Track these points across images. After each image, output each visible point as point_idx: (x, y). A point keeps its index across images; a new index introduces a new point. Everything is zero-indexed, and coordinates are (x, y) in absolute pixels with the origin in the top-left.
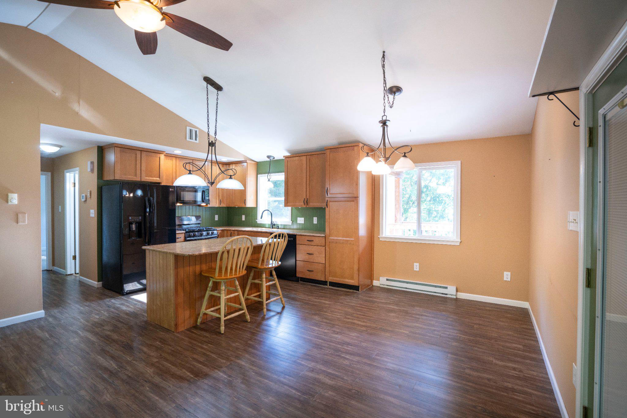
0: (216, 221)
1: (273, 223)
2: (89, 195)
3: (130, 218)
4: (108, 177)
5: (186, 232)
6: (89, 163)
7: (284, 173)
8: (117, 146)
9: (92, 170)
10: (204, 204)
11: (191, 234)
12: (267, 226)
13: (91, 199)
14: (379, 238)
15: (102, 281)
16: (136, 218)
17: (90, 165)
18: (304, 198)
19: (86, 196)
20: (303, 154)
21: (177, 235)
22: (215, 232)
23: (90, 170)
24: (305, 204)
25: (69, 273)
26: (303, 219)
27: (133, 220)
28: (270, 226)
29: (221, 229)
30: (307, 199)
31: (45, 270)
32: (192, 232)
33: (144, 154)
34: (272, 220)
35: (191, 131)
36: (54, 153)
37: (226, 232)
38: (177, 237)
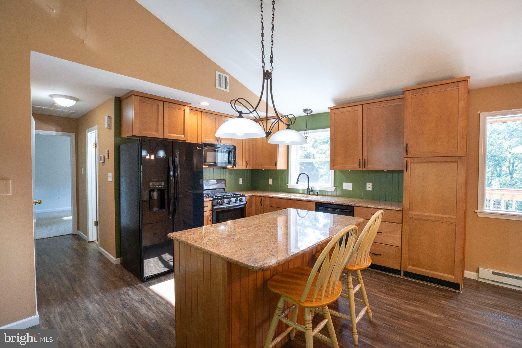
0: (241, 184)
1: (310, 189)
2: (106, 156)
3: (151, 184)
4: (126, 134)
5: (214, 199)
6: (106, 118)
7: (329, 129)
8: (135, 94)
9: (109, 127)
10: (229, 167)
11: (219, 201)
12: (301, 192)
13: (109, 161)
14: (476, 212)
15: (121, 257)
16: (157, 184)
17: (107, 119)
18: (360, 159)
19: (104, 157)
20: (358, 103)
21: (204, 203)
22: (244, 198)
23: (107, 126)
24: (361, 166)
25: (91, 240)
26: (352, 184)
27: (154, 187)
28: (306, 193)
29: (249, 195)
30: (363, 160)
31: (71, 234)
32: (220, 199)
33: (167, 105)
34: (308, 184)
35: (220, 77)
36: (69, 108)
37: (254, 198)
38: (205, 205)
